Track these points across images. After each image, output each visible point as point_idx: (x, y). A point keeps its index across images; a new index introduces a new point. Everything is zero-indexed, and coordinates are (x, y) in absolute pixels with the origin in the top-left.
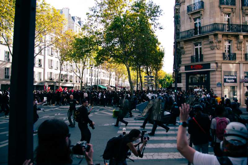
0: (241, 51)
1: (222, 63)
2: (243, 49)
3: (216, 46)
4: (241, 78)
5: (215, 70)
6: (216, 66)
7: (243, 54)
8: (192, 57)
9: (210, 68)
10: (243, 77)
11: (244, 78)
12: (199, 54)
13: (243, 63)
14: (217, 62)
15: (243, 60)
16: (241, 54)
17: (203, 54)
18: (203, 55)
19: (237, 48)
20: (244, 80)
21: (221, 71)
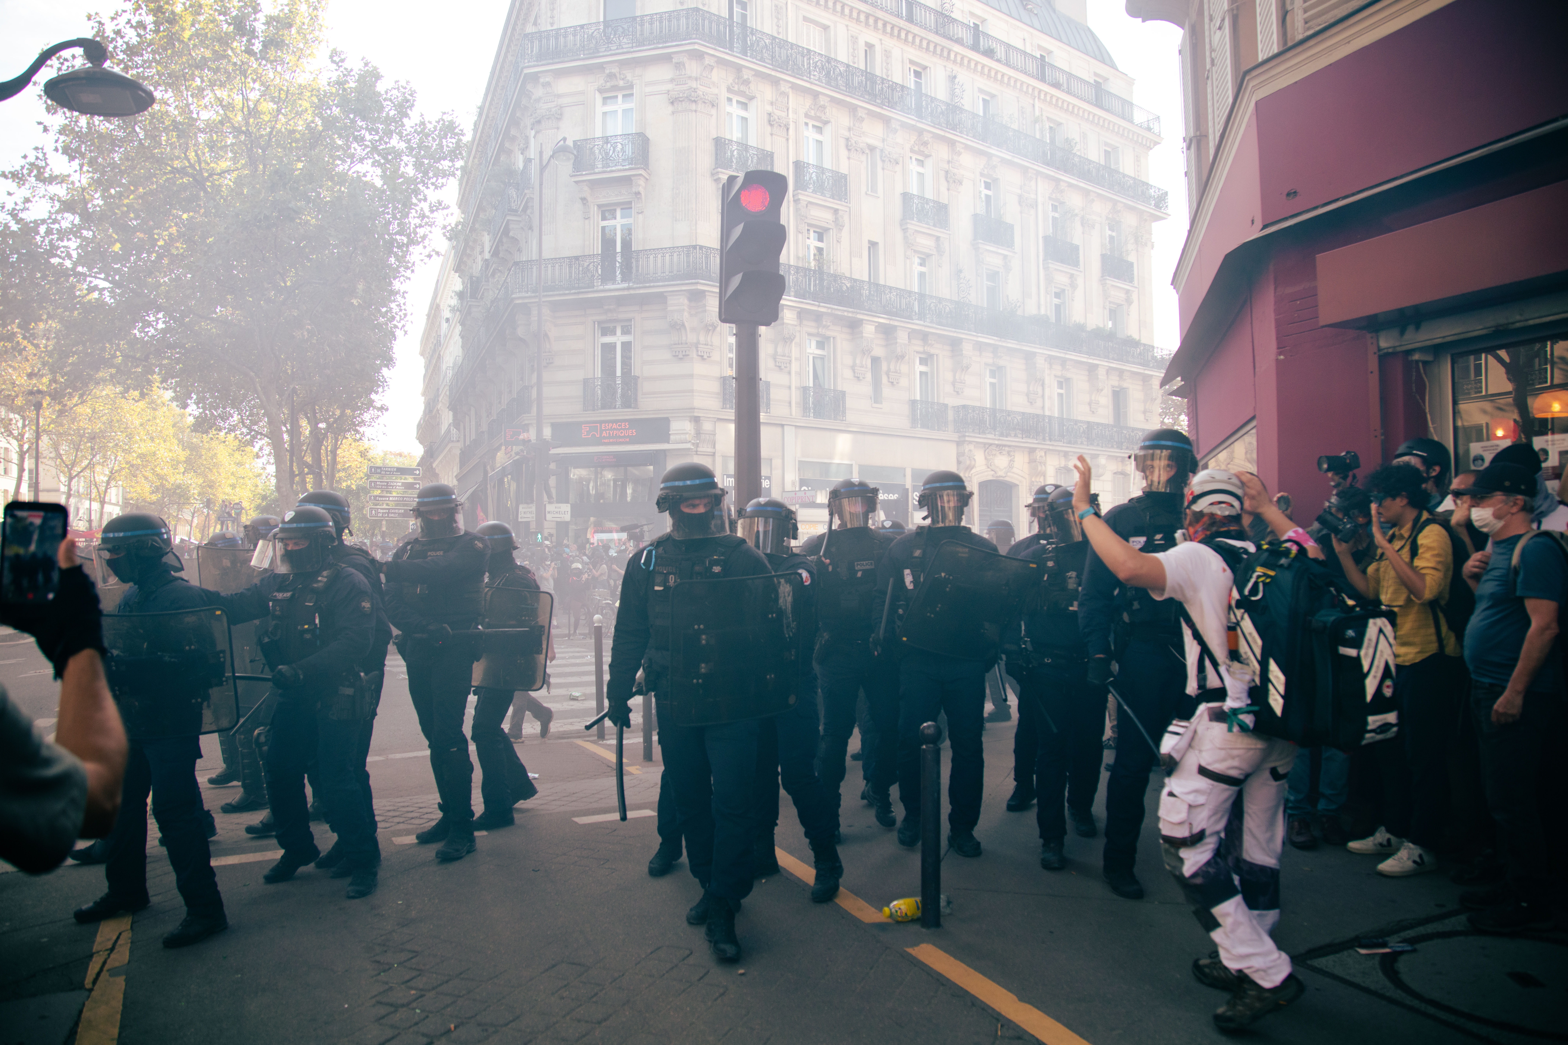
0: (789, 373)
1: (720, 420)
2: (795, 367)
3: (697, 345)
4: (788, 487)
5: (689, 449)
6: (693, 432)
7: (797, 388)
8: (586, 382)
9: (667, 441)
10: (793, 483)
11: (797, 489)
12: (619, 373)
13: (796, 426)
14: (696, 414)
15: (794, 413)
16: (790, 388)
17: (637, 374)
18: (636, 378)
19: (775, 359)
20: (799, 494)
21: (714, 455)
